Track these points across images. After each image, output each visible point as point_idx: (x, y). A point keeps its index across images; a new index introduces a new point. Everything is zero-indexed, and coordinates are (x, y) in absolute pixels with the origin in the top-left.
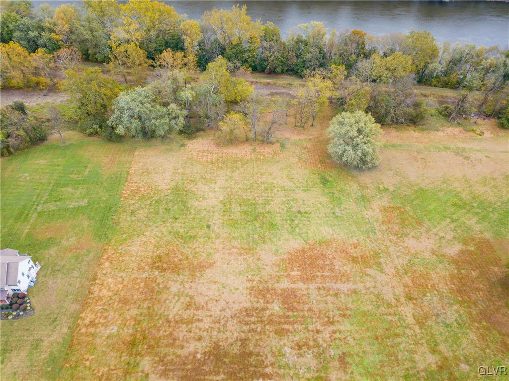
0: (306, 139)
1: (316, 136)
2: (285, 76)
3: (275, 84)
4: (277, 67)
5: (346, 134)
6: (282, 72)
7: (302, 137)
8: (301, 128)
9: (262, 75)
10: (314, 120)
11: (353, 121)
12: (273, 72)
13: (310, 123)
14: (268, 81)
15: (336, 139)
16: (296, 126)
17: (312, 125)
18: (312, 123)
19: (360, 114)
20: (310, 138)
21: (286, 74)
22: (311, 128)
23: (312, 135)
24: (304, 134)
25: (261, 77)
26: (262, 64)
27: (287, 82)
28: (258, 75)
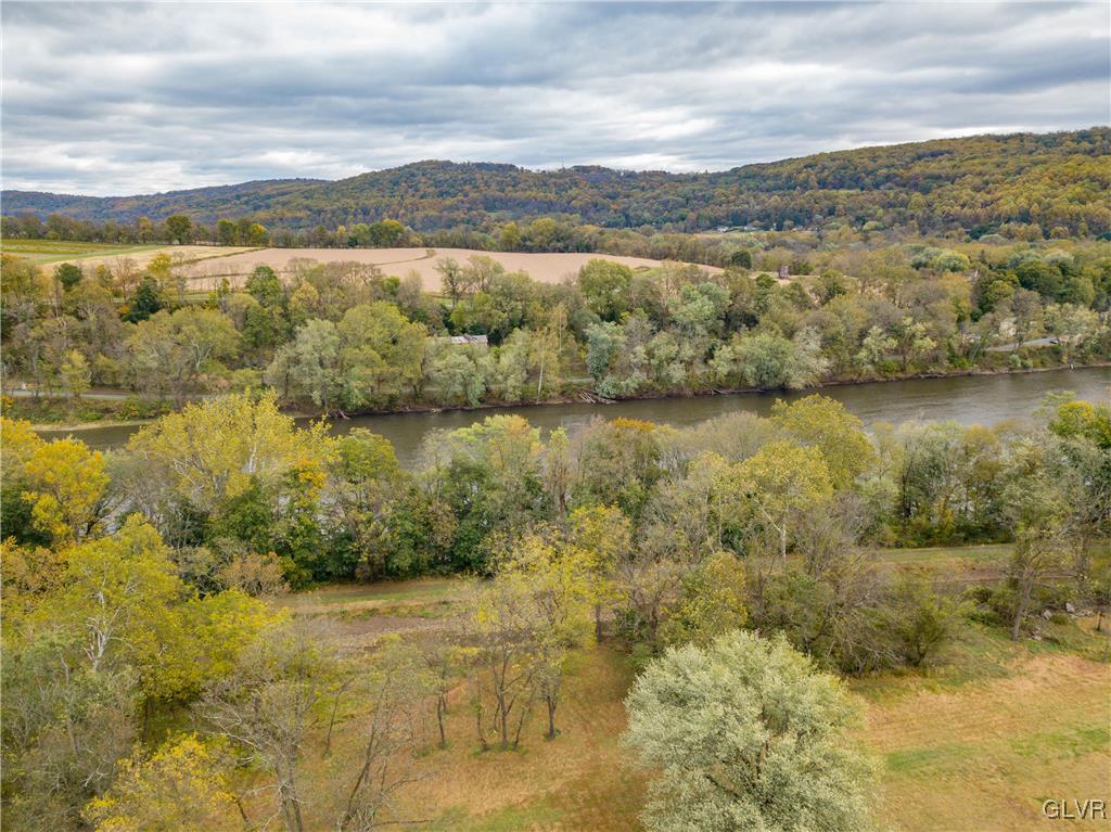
0: (536, 797)
1: (576, 774)
2: (429, 582)
3: (394, 609)
4: (393, 553)
5: (711, 743)
6: (416, 571)
7: (519, 792)
8: (507, 754)
9: (348, 590)
10: (552, 709)
11: (727, 677)
12: (383, 574)
13: (539, 724)
14: (370, 604)
15: (673, 770)
16: (486, 748)
17: (551, 734)
18: (546, 722)
19: (739, 642)
20: (553, 789)
21: (433, 575)
22: (548, 747)
23: (560, 775)
24: (522, 776)
25: (344, 595)
26: (341, 553)
27: (436, 599)
28: (333, 590)
